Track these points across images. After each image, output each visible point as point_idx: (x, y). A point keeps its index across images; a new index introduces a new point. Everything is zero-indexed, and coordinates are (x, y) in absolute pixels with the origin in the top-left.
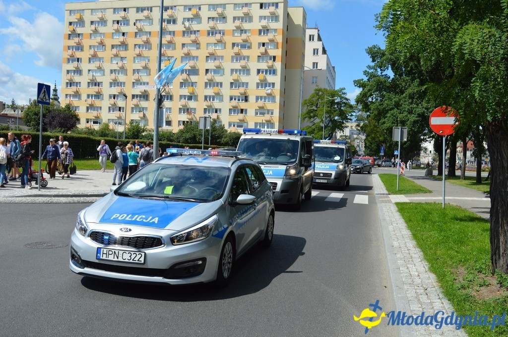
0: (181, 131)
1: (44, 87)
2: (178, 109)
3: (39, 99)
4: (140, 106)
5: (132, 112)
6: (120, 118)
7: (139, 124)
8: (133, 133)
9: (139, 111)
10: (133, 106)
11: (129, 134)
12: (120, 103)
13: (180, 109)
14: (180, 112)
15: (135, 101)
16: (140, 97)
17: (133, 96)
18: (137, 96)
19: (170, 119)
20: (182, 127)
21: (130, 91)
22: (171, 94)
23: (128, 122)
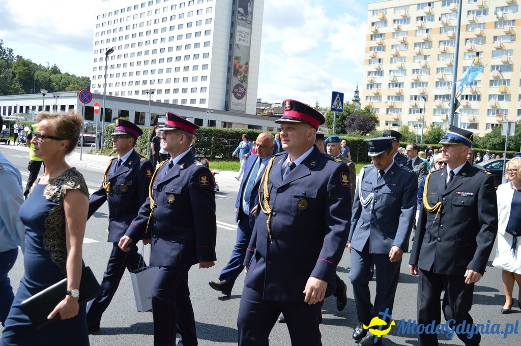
0: (489, 136)
1: (338, 95)
2: (487, 111)
3: (333, 107)
4: (443, 108)
5: (434, 113)
6: (420, 120)
7: (440, 127)
8: (434, 137)
9: (442, 113)
10: (436, 108)
11: (430, 138)
12: (421, 104)
13: (488, 110)
14: (488, 114)
15: (438, 102)
16: (444, 98)
17: (436, 97)
18: (440, 96)
19: (476, 122)
20: (490, 131)
21: (432, 91)
22: (479, 94)
23: (428, 125)
